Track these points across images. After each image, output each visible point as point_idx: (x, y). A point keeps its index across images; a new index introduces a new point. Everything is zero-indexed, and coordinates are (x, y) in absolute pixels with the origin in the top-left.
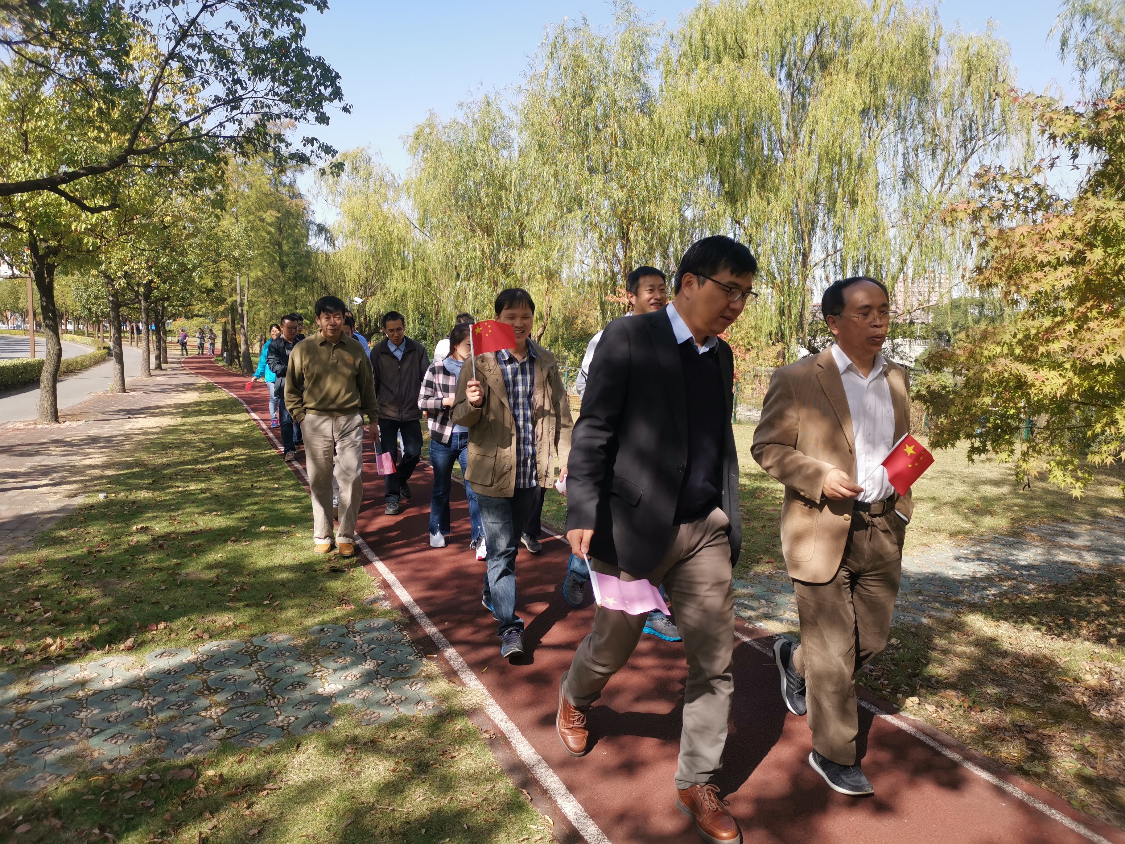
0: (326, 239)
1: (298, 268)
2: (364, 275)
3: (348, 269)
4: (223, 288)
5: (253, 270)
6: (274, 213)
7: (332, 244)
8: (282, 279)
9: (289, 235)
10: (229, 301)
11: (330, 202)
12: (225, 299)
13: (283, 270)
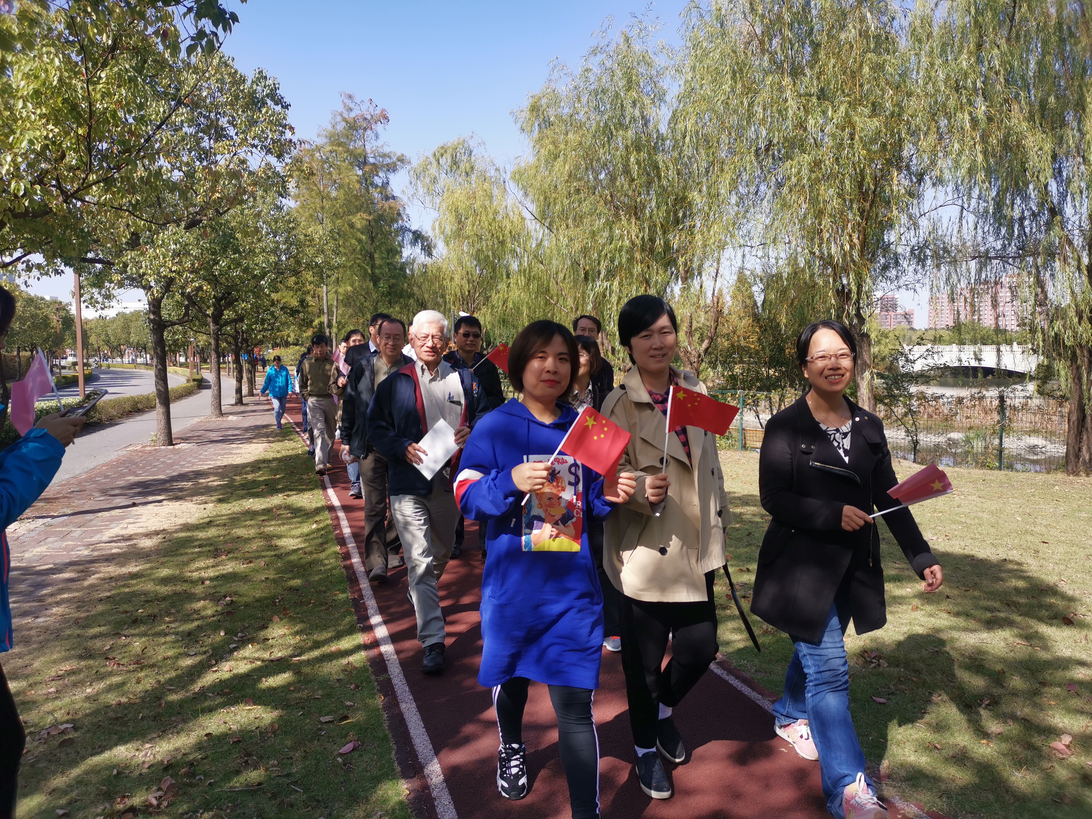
0: (423, 249)
1: (392, 281)
2: (466, 287)
3: (448, 280)
4: (310, 309)
5: (342, 285)
6: (364, 216)
7: (430, 254)
8: (374, 296)
9: (382, 243)
10: (316, 322)
11: (428, 204)
12: (312, 321)
13: (375, 285)
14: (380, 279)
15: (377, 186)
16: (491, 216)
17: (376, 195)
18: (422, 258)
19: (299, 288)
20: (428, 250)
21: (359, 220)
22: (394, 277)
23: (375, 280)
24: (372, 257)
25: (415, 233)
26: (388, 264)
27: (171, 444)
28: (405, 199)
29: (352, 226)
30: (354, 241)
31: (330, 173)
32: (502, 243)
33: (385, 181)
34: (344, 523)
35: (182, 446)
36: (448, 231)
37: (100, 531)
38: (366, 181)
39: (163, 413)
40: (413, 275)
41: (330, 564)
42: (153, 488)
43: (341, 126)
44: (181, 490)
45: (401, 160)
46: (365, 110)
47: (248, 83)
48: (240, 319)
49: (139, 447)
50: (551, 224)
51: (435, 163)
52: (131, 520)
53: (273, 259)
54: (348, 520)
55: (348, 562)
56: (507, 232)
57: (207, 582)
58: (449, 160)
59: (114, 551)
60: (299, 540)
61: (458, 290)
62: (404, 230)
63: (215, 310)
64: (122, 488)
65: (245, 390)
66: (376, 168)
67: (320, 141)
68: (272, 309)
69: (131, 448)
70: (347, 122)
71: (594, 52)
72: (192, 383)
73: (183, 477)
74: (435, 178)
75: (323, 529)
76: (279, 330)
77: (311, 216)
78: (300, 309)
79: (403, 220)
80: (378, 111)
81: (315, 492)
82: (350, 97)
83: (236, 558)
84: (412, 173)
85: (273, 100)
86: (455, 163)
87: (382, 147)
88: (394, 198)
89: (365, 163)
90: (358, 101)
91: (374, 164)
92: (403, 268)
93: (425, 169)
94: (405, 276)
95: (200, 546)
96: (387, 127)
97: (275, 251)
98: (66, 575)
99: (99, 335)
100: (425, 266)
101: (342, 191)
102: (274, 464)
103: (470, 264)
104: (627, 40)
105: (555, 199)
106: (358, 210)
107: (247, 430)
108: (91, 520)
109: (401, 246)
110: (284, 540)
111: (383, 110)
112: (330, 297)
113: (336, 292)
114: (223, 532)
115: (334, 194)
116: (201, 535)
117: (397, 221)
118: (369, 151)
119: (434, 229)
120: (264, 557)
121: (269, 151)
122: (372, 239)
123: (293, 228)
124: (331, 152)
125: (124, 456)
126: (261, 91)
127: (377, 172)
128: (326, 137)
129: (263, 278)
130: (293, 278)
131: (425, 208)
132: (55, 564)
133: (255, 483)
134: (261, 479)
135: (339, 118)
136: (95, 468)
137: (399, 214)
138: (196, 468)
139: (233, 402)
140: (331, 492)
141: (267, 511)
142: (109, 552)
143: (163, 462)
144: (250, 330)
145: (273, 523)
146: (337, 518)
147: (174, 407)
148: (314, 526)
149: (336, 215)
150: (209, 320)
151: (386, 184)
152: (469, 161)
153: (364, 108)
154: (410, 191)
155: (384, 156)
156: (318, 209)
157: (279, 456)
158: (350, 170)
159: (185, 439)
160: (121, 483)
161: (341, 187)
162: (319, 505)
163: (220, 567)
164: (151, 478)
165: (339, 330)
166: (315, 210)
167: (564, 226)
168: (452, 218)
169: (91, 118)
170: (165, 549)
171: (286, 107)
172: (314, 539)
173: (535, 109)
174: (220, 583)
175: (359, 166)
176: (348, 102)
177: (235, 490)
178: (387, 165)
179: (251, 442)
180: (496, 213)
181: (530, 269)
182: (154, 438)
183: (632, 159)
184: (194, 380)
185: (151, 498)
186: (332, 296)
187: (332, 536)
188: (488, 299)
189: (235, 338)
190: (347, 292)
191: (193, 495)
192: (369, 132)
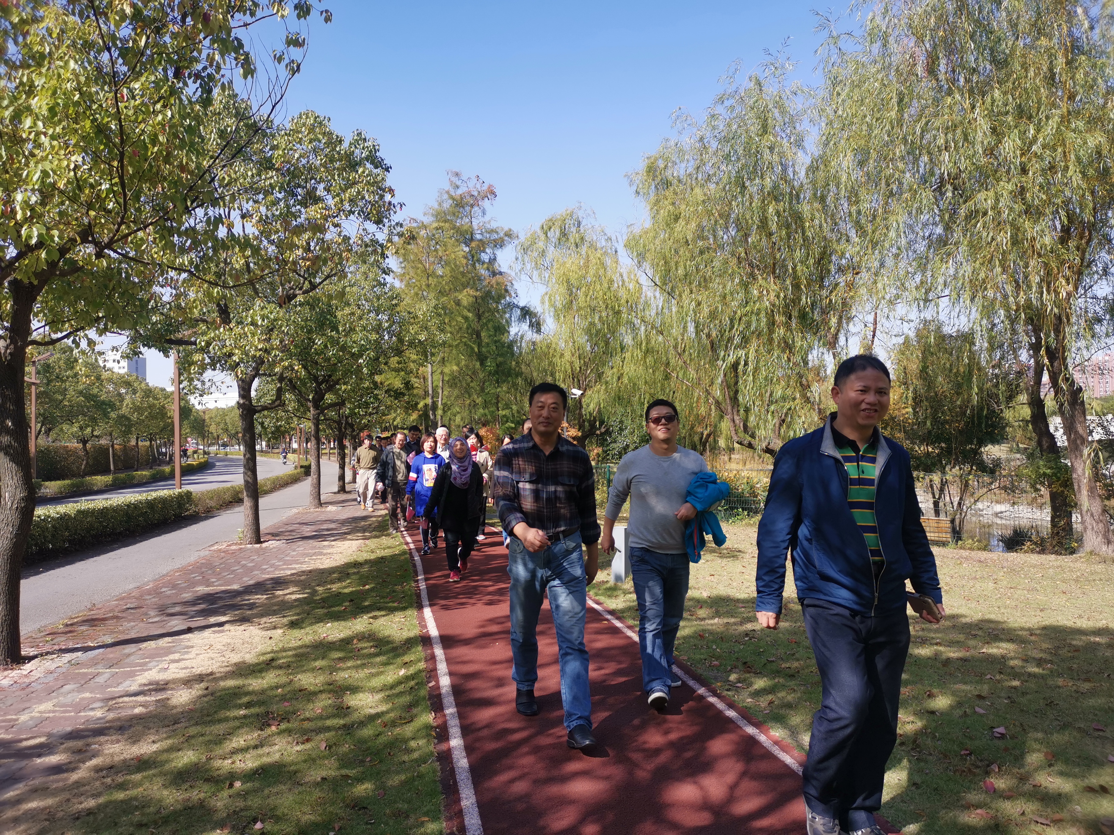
0: (531, 325)
1: (500, 359)
2: (577, 365)
3: (558, 357)
4: (415, 391)
5: (448, 364)
6: (472, 292)
7: (539, 331)
8: (481, 375)
9: (489, 321)
10: (421, 405)
11: (535, 277)
12: (417, 404)
13: (482, 364)
14: (486, 358)
15: (483, 263)
16: (606, 285)
17: (483, 272)
18: (530, 335)
19: (402, 369)
20: (537, 326)
21: (466, 296)
22: (502, 355)
23: (482, 359)
24: (478, 336)
25: (522, 309)
26: (496, 342)
27: (259, 541)
28: (513, 274)
29: (458, 303)
30: (460, 319)
31: (436, 250)
32: (618, 313)
33: (492, 258)
34: (442, 667)
35: (272, 544)
36: (559, 305)
37: (132, 675)
38: (474, 258)
39: (251, 507)
40: (521, 353)
41: (419, 748)
42: (221, 603)
43: (447, 205)
44: (252, 606)
45: (509, 234)
46: (472, 186)
47: (345, 145)
48: (341, 404)
49: (223, 547)
50: (673, 289)
51: (543, 237)
52: (176, 656)
53: (374, 336)
54: (449, 661)
55: (443, 747)
56: (623, 301)
57: (238, 784)
58: (558, 233)
59: (138, 711)
60: (379, 696)
61: (568, 366)
62: (511, 306)
63: (316, 394)
64: (185, 603)
65: (348, 477)
66: (482, 245)
67: (427, 220)
68: (376, 392)
69: (215, 547)
70: (454, 199)
71: (721, 100)
72: (299, 470)
73: (259, 587)
74: (543, 251)
75: (412, 677)
76: (384, 415)
77: (417, 294)
78: (405, 392)
79: (510, 295)
80: (485, 187)
81: (409, 612)
82: (457, 174)
83: (289, 731)
84: (519, 248)
85: (372, 163)
86: (564, 234)
87: (489, 222)
88: (501, 273)
89: (472, 239)
90: (465, 178)
91: (481, 240)
92: (511, 344)
93: (533, 243)
94: (513, 354)
95: (248, 705)
96: (494, 202)
97: (378, 329)
98: (54, 759)
99: (218, 424)
100: (534, 343)
101: (448, 268)
102: (366, 569)
103: (582, 339)
104: (759, 84)
105: (677, 263)
106: (464, 286)
107: (344, 522)
108: (129, 655)
109: (509, 323)
110: (361, 696)
111: (490, 186)
112: (435, 378)
113: (442, 373)
114: (284, 679)
115: (440, 272)
116: (256, 684)
117: (505, 298)
118: (476, 227)
119: (543, 303)
120: (328, 729)
121: (367, 218)
122: (479, 317)
123: (396, 305)
124: (437, 229)
125: (203, 558)
126: (358, 153)
127: (484, 248)
128: (433, 215)
129: (361, 356)
130: (397, 358)
131: (533, 282)
132: (49, 735)
133: (338, 597)
134: (346, 591)
135: (446, 196)
136: (166, 575)
137: (507, 291)
138: (278, 574)
139: (336, 489)
140: (428, 612)
141: (345, 643)
142: (129, 712)
143: (243, 566)
144: (353, 414)
145: (350, 664)
146: (432, 658)
147: (262, 502)
148: (402, 672)
149: (442, 293)
150: (310, 404)
151: (493, 260)
152: (578, 232)
153: (471, 185)
154: (518, 266)
155: (492, 231)
156: (424, 287)
157: (373, 557)
158: (457, 246)
159: (275, 535)
160: (187, 596)
161: (448, 263)
162: (412, 634)
163: (266, 750)
164: (223, 588)
165: (444, 411)
166: (420, 289)
167: (687, 291)
168: (563, 290)
169: (122, 141)
170: (202, 709)
171: (387, 169)
172: (401, 694)
173: (651, 170)
174: (257, 784)
175: (465, 243)
176: (455, 179)
177: (314, 608)
178: (494, 240)
179: (345, 539)
180: (611, 281)
181: (648, 342)
182: (241, 535)
183: (771, 210)
184: (302, 467)
185: (213, 620)
186: (437, 377)
187: (423, 693)
188: (600, 376)
189: (339, 423)
190: (452, 372)
191: (262, 616)
192: (476, 208)
